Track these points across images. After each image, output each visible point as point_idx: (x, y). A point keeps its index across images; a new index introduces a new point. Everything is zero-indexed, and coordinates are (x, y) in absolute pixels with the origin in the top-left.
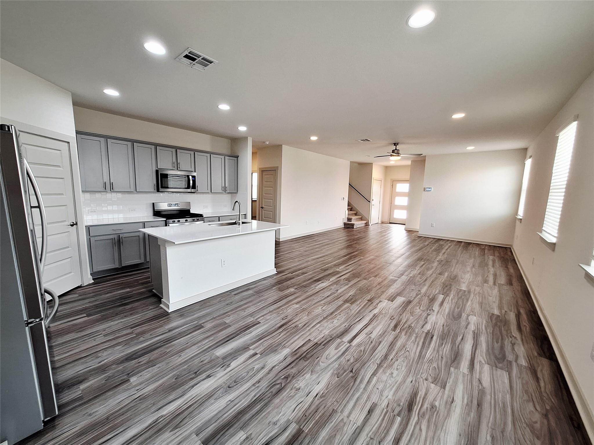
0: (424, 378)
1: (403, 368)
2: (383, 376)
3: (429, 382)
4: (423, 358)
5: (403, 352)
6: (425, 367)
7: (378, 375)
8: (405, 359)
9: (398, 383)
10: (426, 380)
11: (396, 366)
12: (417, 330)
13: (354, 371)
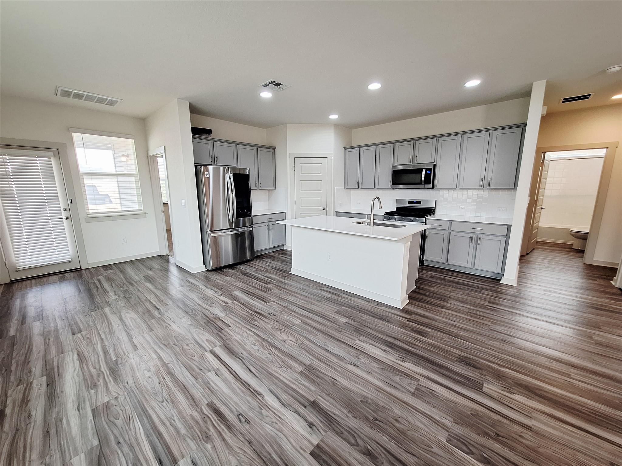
0: (120, 397)
1: (145, 383)
2: (152, 363)
3: (112, 399)
4: (140, 414)
5: (164, 395)
6: (127, 407)
7: (157, 360)
8: (154, 392)
9: (137, 371)
10: (116, 398)
11: (153, 378)
12: (192, 444)
13: (174, 346)
